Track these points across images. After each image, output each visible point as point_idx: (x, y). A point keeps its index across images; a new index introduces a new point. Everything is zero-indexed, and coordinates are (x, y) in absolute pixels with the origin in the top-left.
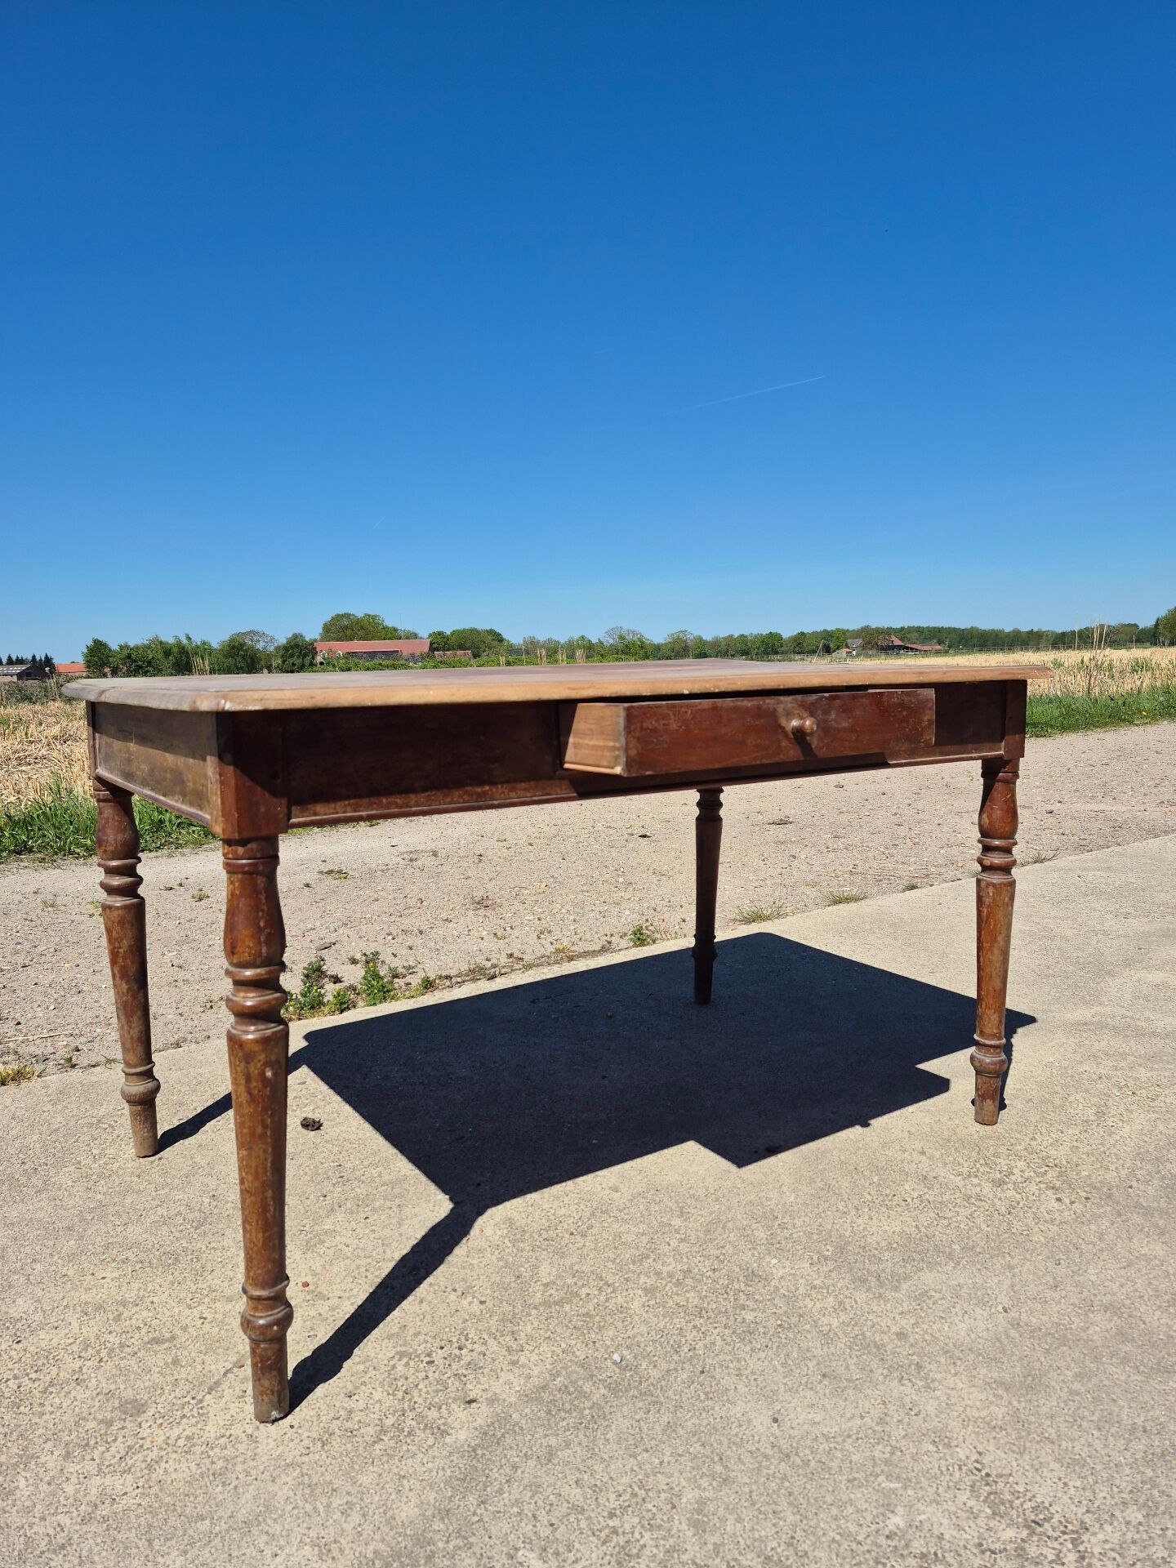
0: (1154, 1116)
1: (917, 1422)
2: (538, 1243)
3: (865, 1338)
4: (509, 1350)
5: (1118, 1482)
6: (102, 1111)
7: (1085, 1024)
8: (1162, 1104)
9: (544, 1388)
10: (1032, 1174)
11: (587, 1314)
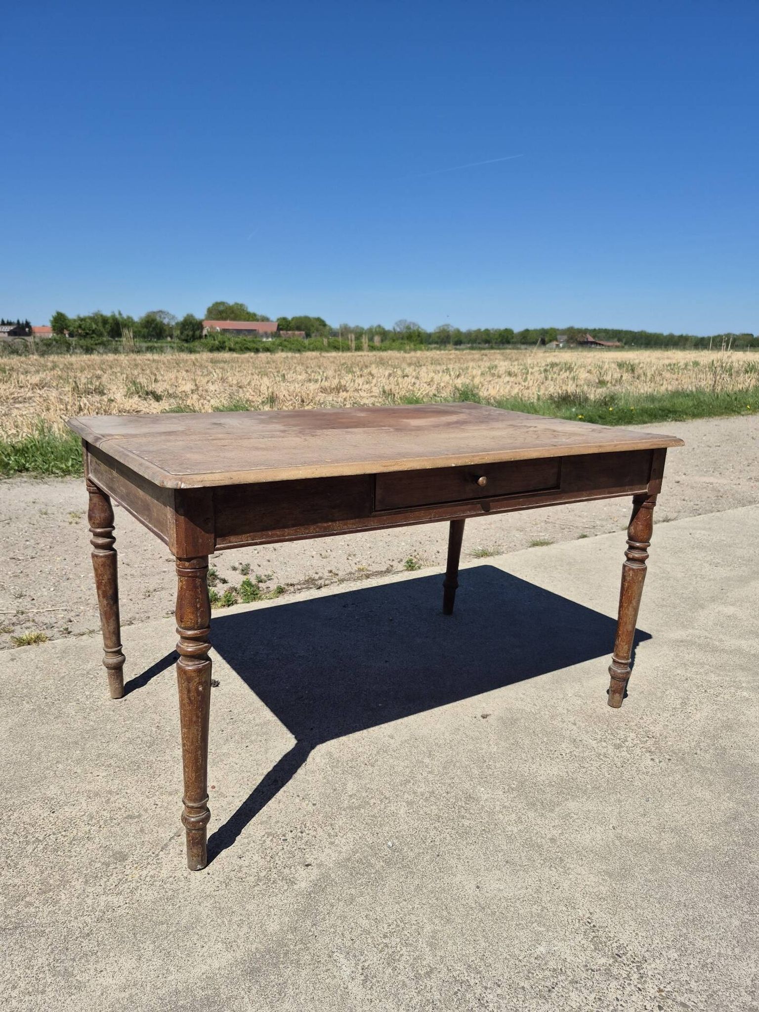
0: (715, 707)
1: (557, 893)
2: (346, 769)
3: (532, 840)
4: (329, 835)
5: (666, 935)
6: (89, 666)
7: (682, 641)
8: (722, 700)
9: (349, 859)
10: (638, 742)
11: (374, 816)
